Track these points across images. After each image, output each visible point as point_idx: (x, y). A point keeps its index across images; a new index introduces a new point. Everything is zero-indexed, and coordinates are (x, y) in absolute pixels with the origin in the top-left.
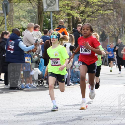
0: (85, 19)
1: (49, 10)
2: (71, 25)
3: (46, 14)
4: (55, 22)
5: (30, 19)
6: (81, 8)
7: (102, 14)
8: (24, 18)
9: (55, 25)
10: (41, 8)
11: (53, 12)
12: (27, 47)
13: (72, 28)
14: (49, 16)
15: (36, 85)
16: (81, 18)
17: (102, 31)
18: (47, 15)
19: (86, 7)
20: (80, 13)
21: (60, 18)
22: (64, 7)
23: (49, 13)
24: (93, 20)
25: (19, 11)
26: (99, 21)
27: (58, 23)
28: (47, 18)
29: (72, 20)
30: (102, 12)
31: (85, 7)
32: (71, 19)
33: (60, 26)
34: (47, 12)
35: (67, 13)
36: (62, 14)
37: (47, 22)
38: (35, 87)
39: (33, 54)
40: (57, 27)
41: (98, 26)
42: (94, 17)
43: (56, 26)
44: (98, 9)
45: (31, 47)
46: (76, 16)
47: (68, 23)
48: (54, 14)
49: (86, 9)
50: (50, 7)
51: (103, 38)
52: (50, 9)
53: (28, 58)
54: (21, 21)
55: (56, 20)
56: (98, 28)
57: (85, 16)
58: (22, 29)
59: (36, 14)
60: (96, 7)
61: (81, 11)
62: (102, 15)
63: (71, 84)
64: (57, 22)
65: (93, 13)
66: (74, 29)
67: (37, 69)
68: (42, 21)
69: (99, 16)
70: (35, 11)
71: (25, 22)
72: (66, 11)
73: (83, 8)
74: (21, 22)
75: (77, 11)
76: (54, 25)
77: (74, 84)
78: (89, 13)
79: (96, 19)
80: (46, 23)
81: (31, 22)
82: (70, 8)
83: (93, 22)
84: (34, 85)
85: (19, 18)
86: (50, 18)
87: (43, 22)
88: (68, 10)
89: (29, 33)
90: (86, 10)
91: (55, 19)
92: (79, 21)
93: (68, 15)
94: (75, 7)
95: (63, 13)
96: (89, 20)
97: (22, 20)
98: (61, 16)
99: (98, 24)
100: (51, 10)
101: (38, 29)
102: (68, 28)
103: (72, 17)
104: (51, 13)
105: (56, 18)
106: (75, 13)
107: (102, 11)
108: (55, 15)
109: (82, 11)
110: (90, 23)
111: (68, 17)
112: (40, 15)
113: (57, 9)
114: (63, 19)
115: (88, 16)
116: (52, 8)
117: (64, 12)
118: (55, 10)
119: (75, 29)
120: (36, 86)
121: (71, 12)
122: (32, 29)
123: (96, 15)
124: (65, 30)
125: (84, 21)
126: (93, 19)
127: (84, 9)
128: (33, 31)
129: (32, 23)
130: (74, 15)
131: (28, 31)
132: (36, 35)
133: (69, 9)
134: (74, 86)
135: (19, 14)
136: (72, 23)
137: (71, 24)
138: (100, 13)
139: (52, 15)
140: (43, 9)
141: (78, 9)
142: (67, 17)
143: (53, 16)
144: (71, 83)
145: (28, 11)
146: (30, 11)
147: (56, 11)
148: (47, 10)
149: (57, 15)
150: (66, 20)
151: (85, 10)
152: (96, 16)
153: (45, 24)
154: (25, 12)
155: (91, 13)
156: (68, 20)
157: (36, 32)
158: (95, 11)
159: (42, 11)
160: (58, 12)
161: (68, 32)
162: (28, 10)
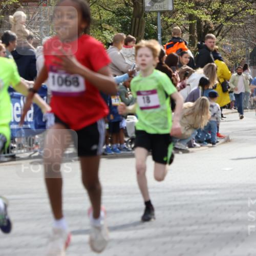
0: (222, 24)
1: (155, 10)
2: (195, 36)
3: (150, 17)
4: (167, 31)
5: (120, 26)
6: (215, 5)
7: (254, 14)
8: (110, 24)
9: (166, 36)
10: (141, 6)
11: (163, 13)
12: (115, 78)
13: (196, 41)
14: (154, 20)
15: (131, 147)
16: (214, 24)
17: (252, 47)
18: (152, 19)
19: (223, 3)
20: (212, 13)
21: (175, 23)
22: (182, 3)
23: (154, 15)
24: (235, 26)
25: (101, 11)
26: (246, 29)
27: (170, 34)
28: (152, 23)
29: (197, 27)
30: (253, 12)
31: (221, 2)
32: (196, 24)
33: (174, 38)
34: (152, 13)
35: (189, 14)
36: (178, 16)
37: (150, 31)
38: (129, 151)
39: (125, 89)
40: (169, 40)
41: (245, 37)
42: (238, 20)
43: (168, 38)
44: (247, 7)
45: (121, 78)
46: (204, 19)
47: (190, 33)
48: (164, 17)
49: (223, 6)
50: (156, 4)
51: (253, 59)
52: (157, 7)
53: (116, 97)
54: (103, 29)
55: (168, 27)
56: (246, 41)
57: (222, 19)
58: (106, 45)
59: (131, 16)
60: (242, 3)
61: (214, 9)
62: (254, 18)
63: (195, 145)
64: (169, 31)
65: (236, 14)
66: (199, 43)
67: (132, 118)
68: (141, 30)
69: (246, 19)
70: (130, 10)
71: (110, 32)
72: (187, 10)
73: (218, 5)
74: (104, 32)
75: (206, 10)
76: (163, 36)
77: (202, 144)
78: (229, 14)
79: (241, 24)
80: (149, 33)
81: (122, 32)
82: (193, 5)
83: (236, 30)
84: (127, 147)
85: (101, 25)
86: (156, 24)
87: (143, 32)
88: (190, 8)
89: (115, 51)
90: (223, 9)
91: (165, 25)
92: (210, 30)
93: (191, 17)
94: (204, 3)
95: (180, 15)
96: (229, 26)
97: (105, 27)
98: (177, 19)
99: (246, 33)
100: (158, 9)
101: (131, 44)
102: (190, 43)
103: (197, 22)
104: (159, 14)
105: (167, 24)
106: (203, 14)
107: (252, 10)
108: (166, 19)
109: (216, 11)
110: (231, 32)
111: (191, 22)
112: (138, 19)
113: (170, 8)
114: (182, 25)
115: (227, 19)
116: (160, 6)
117: (183, 13)
118: (166, 10)
119: (201, 43)
120: (131, 149)
121: (196, 12)
122: (122, 45)
123: (242, 18)
124: (183, 46)
125: (219, 28)
126: (236, 24)
127: (220, 6)
128: (124, 48)
129: (121, 34)
130: (201, 18)
131: (114, 49)
132: (129, 56)
133: (192, 8)
134: (202, 148)
135: (100, 18)
136: (198, 32)
137: (196, 34)
138: (249, 13)
139: (161, 18)
140: (143, 8)
141: (208, 7)
142: (188, 22)
143: (163, 21)
144: (195, 143)
145: (116, 11)
146: (119, 11)
147: (168, 11)
148: (151, 10)
149: (169, 18)
150: (186, 27)
151: (221, 8)
152: (242, 20)
153: (147, 34)
154: (112, 13)
155: (233, 14)
156: (190, 27)
157: (128, 49)
158: (241, 9)
159: (143, 11)
160: (172, 13)
161: (189, 48)
162: (118, 9)
